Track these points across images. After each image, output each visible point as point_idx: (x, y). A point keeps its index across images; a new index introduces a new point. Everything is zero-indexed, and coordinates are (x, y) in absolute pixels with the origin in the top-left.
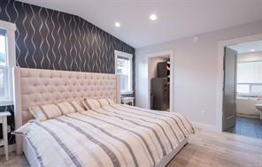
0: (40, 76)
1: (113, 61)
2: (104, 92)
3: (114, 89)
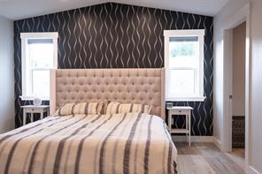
0: (69, 76)
1: (160, 49)
2: (139, 95)
3: (156, 91)
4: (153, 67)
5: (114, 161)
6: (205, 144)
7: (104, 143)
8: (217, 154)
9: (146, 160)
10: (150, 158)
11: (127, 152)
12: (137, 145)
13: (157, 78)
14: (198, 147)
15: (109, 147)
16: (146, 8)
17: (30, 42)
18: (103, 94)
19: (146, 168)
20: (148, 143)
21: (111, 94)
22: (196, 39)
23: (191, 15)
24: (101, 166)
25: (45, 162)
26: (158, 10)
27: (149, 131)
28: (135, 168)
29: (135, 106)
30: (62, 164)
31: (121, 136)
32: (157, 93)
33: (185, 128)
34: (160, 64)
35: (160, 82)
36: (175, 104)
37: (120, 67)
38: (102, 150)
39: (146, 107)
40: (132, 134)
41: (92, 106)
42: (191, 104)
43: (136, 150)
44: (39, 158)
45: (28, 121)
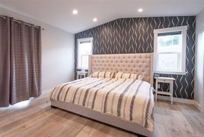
3: (147, 67)
4: (145, 52)
5: (112, 104)
6: (186, 104)
7: (108, 93)
8: (195, 114)
9: (132, 107)
10: (134, 106)
11: (120, 100)
12: (127, 98)
13: (148, 59)
14: (178, 106)
15: (110, 96)
16: (141, 18)
17: (81, 43)
18: (114, 68)
19: (131, 112)
20: (134, 97)
21: (119, 68)
22: (180, 33)
23: (175, 17)
24: (105, 105)
25: (79, 98)
26: (150, 18)
27: (137, 91)
28: (124, 110)
29: (132, 75)
30: (87, 100)
31: (119, 91)
32: (148, 68)
33: (169, 91)
34: (151, 50)
35: (150, 62)
36: (161, 75)
37: (125, 53)
38: (107, 97)
39: (140, 76)
40: (126, 91)
41: (108, 74)
42: (174, 76)
43: (126, 100)
44: (77, 96)
45: (79, 78)
